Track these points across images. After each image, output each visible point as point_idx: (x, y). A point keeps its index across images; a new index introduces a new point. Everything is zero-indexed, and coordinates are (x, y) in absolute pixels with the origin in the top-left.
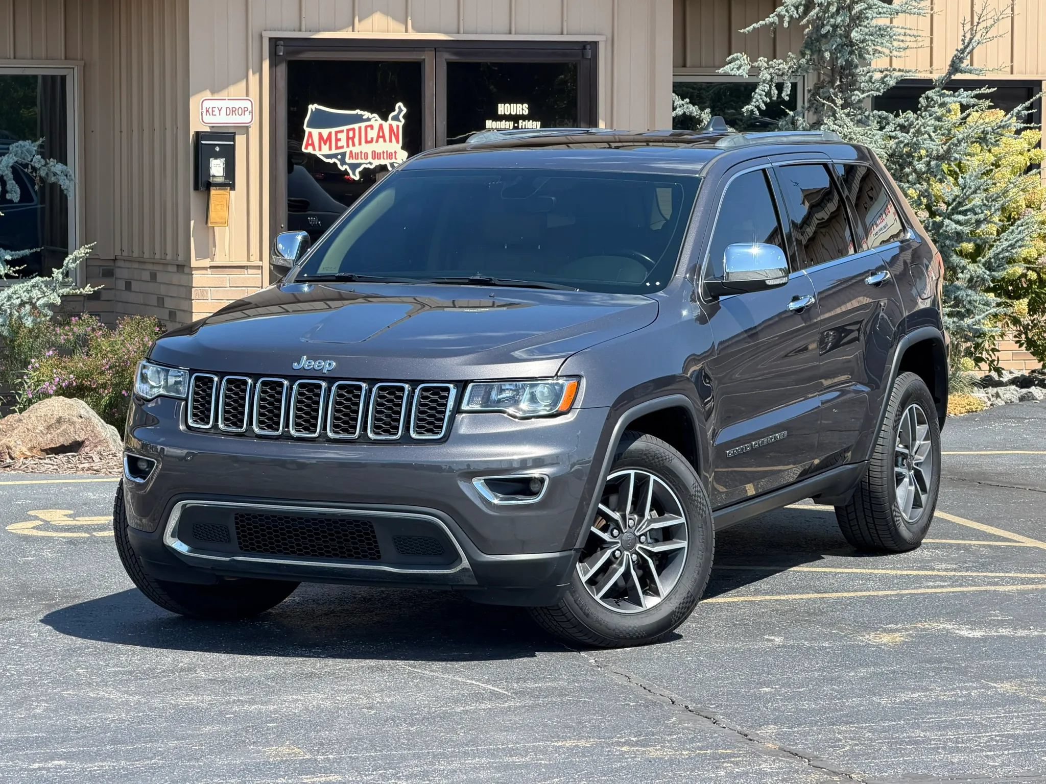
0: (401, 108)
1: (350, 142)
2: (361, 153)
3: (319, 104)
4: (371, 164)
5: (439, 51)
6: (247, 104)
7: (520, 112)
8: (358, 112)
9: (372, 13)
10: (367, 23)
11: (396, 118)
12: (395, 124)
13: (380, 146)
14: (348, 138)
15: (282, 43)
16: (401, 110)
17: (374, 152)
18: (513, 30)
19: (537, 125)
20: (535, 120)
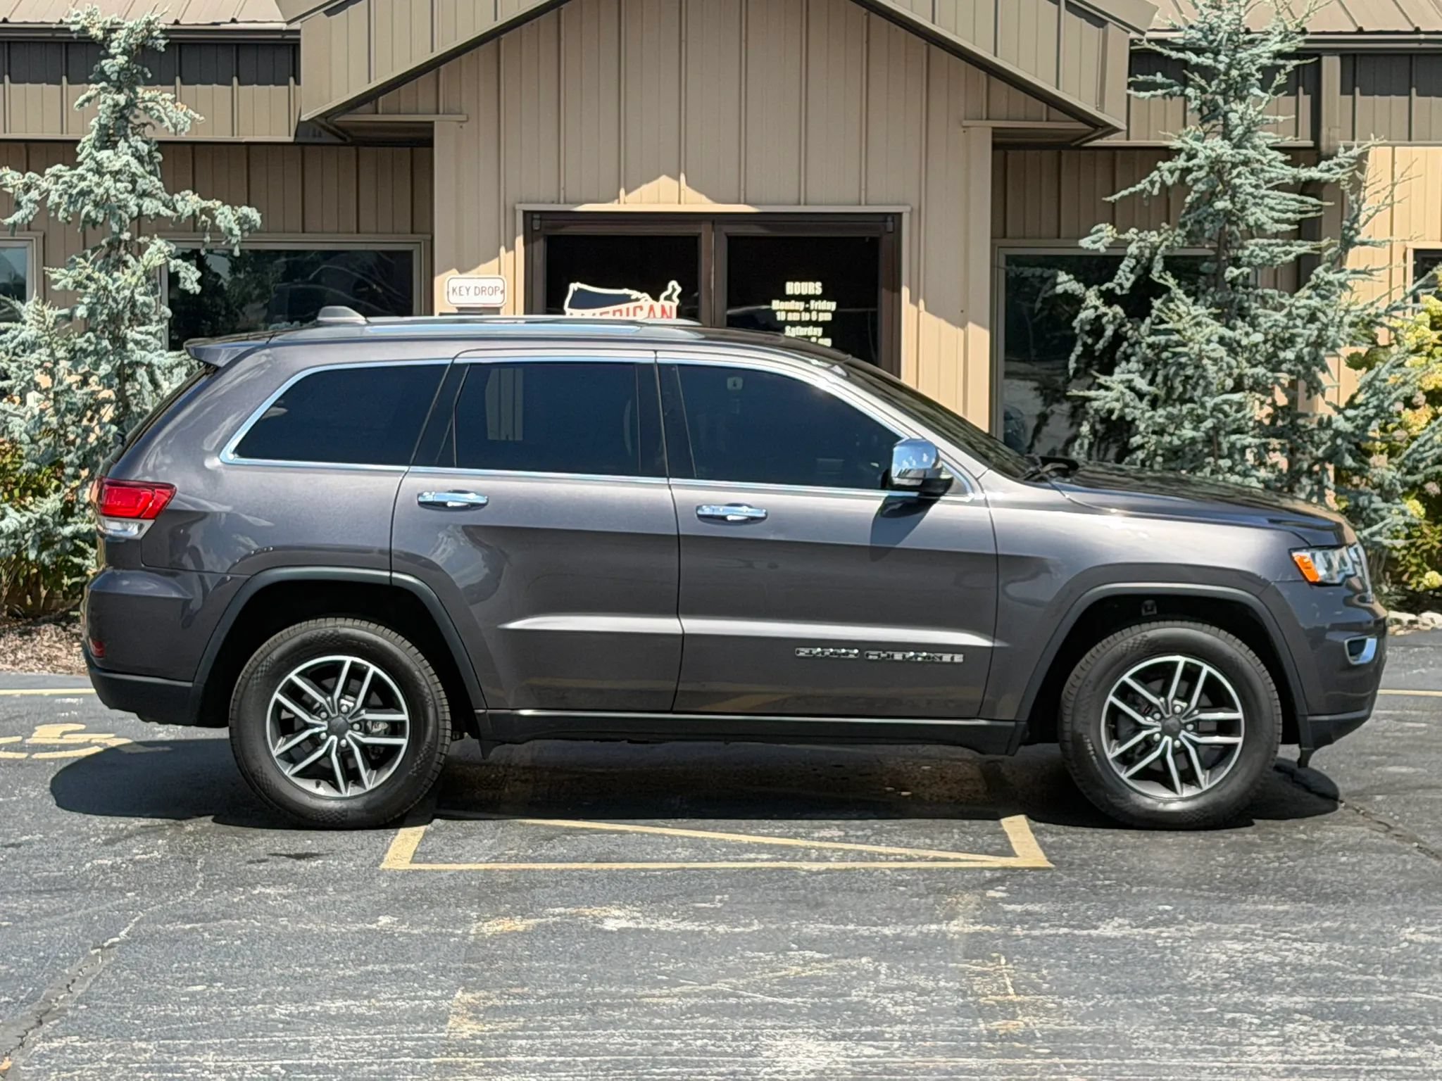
0: (674, 287)
3: (582, 282)
5: (718, 224)
6: (499, 283)
7: (811, 292)
8: (626, 291)
9: (641, 185)
10: (635, 194)
11: (669, 298)
12: (667, 304)
15: (537, 216)
16: (674, 290)
18: (802, 200)
19: (832, 306)
20: (829, 300)
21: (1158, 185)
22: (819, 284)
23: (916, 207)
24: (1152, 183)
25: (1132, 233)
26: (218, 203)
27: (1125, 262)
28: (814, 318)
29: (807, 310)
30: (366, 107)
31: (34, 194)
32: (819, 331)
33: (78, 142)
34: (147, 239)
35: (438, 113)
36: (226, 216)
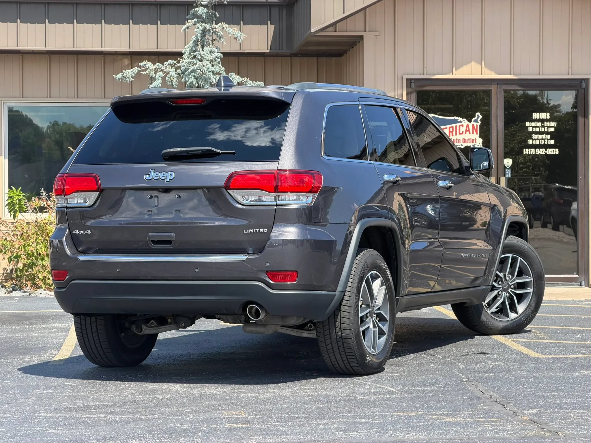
1: (451, 134)
2: (457, 139)
3: (434, 114)
4: (462, 145)
5: (500, 85)
7: (545, 117)
8: (455, 118)
9: (463, 66)
10: (460, 70)
11: (476, 121)
12: (475, 124)
13: (467, 136)
14: (450, 132)
15: (413, 81)
16: (478, 117)
17: (464, 139)
18: (541, 74)
19: (555, 124)
20: (553, 121)
22: (548, 114)
28: (546, 130)
29: (543, 126)
30: (331, 29)
31: (160, 74)
32: (548, 137)
35: (365, 31)
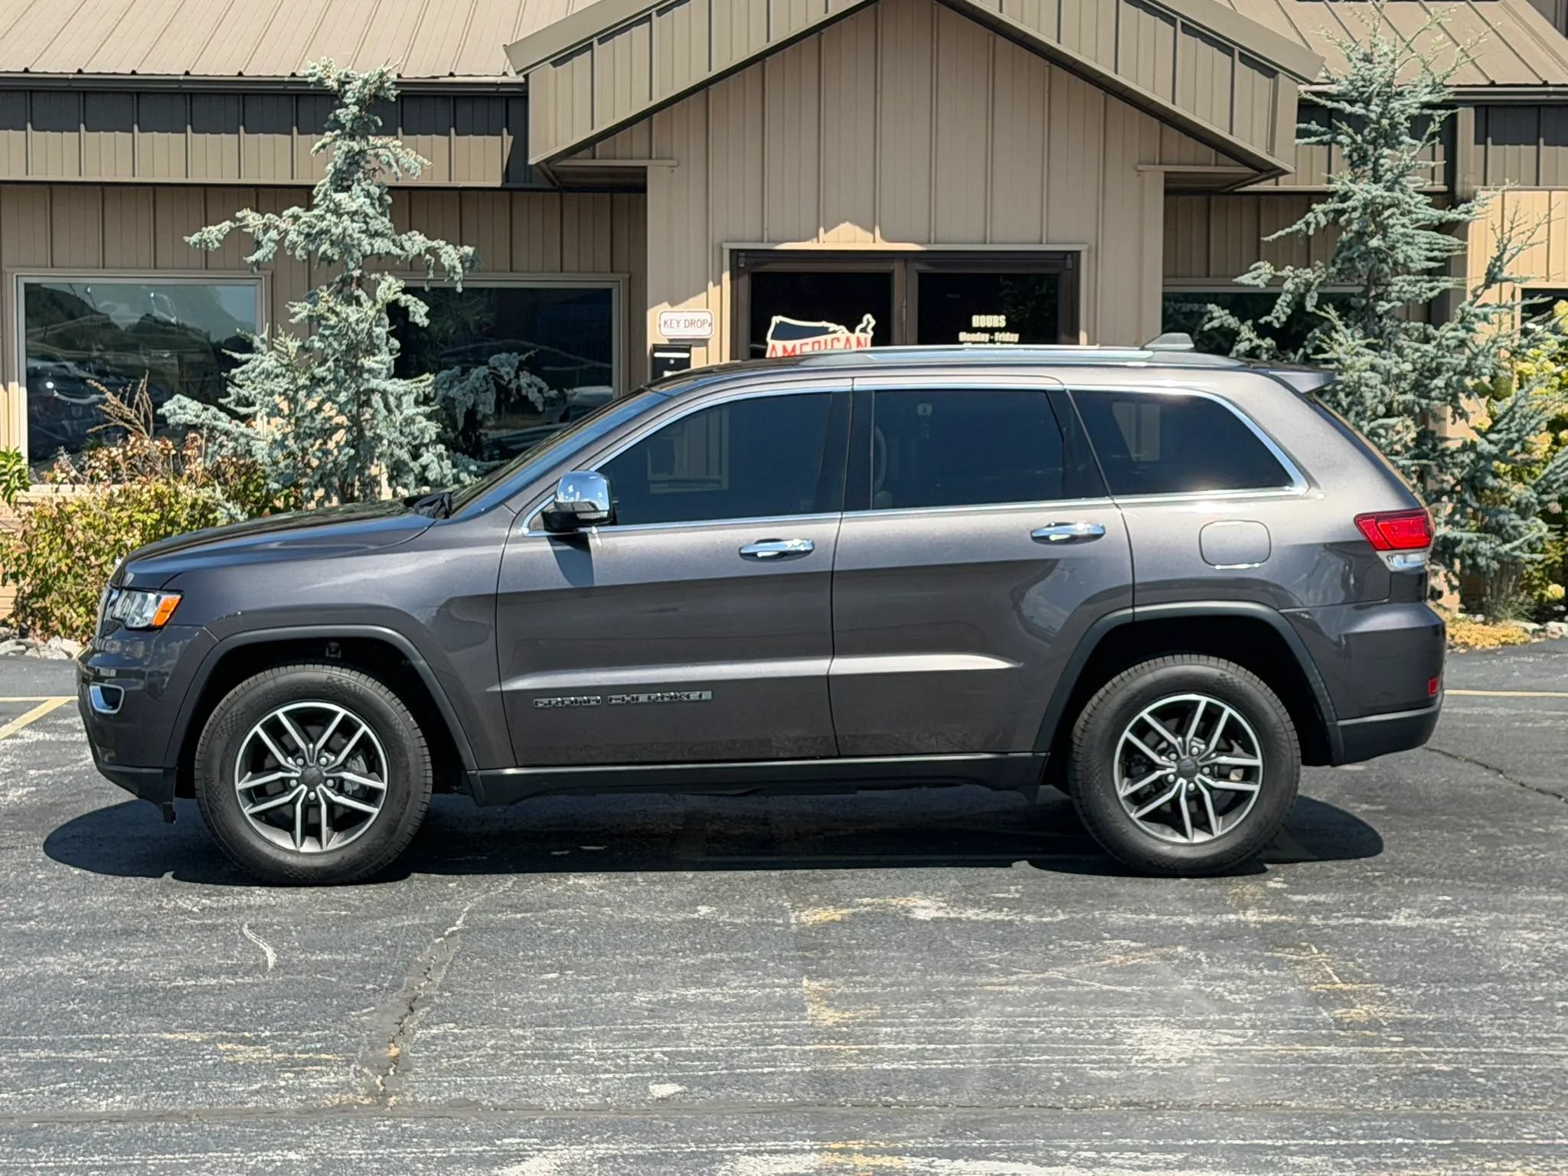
0: (869, 320)
3: (785, 315)
5: (911, 261)
6: (707, 317)
7: (996, 325)
8: (824, 324)
9: (838, 224)
10: (833, 234)
11: (864, 330)
12: (862, 336)
15: (742, 254)
16: (869, 323)
18: (988, 241)
19: (1015, 337)
20: (1013, 331)
21: (1313, 226)
22: (1003, 318)
23: (1093, 243)
24: (1308, 224)
25: (1288, 271)
26: (442, 243)
27: (1282, 297)
29: (992, 341)
30: (586, 152)
31: (273, 234)
33: (313, 187)
34: (378, 276)
35: (650, 158)
36: (451, 255)
